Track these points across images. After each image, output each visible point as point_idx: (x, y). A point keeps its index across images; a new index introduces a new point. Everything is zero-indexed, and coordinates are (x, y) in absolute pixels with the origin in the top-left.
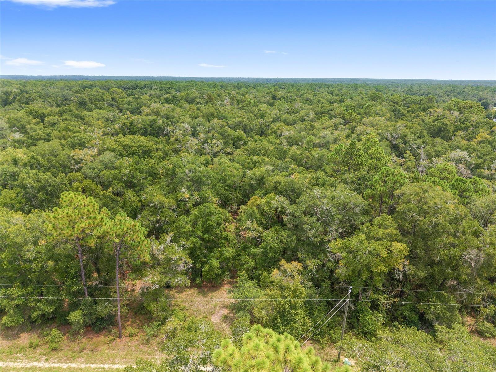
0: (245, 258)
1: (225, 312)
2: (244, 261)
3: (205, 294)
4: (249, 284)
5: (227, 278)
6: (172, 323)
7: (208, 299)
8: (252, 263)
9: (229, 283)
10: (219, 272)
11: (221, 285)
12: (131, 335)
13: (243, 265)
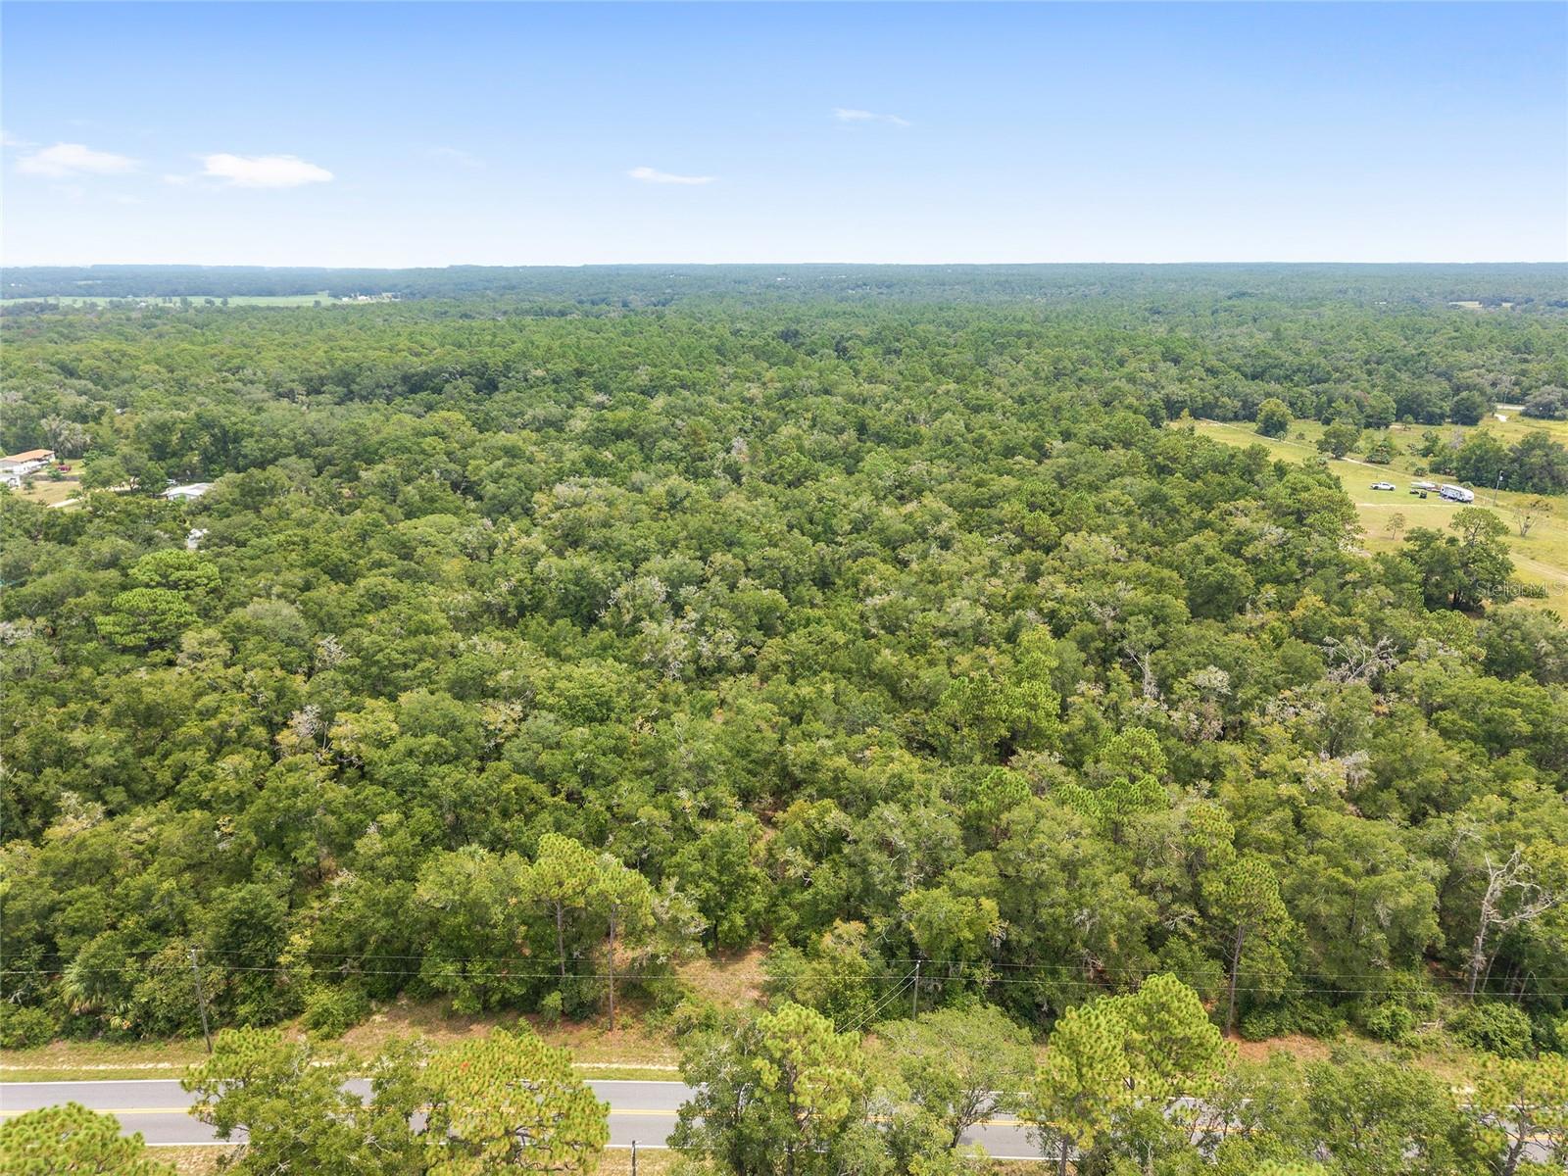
0: (783, 910)
1: (756, 994)
2: (782, 913)
3: (722, 968)
4: (791, 953)
5: (756, 941)
6: (683, 1010)
7: (727, 975)
8: (795, 918)
9: (760, 948)
10: (743, 933)
11: (748, 952)
12: (624, 1027)
13: (779, 920)
